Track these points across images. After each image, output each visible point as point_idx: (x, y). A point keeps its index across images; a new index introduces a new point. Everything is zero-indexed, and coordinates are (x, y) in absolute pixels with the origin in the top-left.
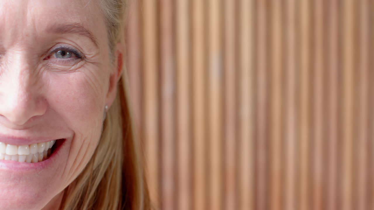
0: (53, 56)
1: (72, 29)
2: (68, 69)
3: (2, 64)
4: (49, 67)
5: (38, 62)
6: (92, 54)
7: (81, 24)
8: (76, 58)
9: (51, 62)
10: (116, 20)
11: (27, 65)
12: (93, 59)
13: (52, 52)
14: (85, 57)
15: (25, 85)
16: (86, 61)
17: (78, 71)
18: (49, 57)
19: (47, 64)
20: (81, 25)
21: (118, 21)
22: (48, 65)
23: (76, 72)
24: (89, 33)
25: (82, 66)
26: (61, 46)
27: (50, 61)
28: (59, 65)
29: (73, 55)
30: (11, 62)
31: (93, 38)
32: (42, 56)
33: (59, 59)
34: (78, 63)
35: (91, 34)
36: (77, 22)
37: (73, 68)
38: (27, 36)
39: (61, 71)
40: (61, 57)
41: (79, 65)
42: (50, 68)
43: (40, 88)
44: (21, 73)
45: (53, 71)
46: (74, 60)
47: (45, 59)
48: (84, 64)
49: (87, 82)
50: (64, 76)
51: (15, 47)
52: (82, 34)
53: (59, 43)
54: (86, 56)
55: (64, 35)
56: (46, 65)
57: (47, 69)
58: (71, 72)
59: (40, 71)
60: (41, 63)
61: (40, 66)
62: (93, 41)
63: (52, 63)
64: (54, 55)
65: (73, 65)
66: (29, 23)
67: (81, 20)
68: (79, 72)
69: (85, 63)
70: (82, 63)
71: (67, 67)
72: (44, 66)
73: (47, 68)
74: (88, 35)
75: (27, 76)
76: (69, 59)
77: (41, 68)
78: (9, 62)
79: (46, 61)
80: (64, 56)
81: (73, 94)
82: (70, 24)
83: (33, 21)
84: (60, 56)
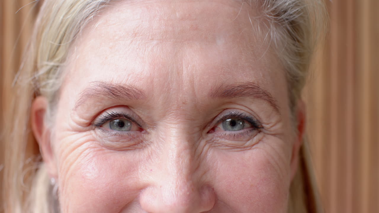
0: (219, 128)
1: (244, 90)
2: (242, 145)
3: (152, 142)
4: (216, 143)
5: (200, 137)
6: (271, 123)
7: (256, 83)
8: (251, 129)
9: (217, 137)
10: (299, 72)
11: (186, 143)
12: (272, 129)
13: (218, 122)
14: (263, 127)
15: (185, 171)
16: (265, 133)
17: (256, 148)
18: (213, 129)
19: (212, 139)
20: (256, 85)
21: (301, 73)
22: (214, 141)
23: (253, 149)
24: (267, 95)
25: (260, 141)
26: (230, 112)
27: (216, 135)
28: (229, 139)
29: (247, 125)
30: (163, 139)
31: (272, 100)
32: (204, 128)
33: (228, 133)
34: (254, 137)
35: (270, 96)
36: (251, 81)
37: (248, 143)
38: (184, 103)
39: (232, 148)
40: (231, 129)
41: (255, 139)
42: (217, 145)
43: (205, 173)
44: (179, 156)
45: (222, 149)
46: (249, 132)
47: (208, 132)
48: (262, 138)
49: (269, 163)
50: (236, 155)
51: (168, 119)
52: (258, 97)
53: (227, 109)
54: (264, 125)
55: (233, 99)
56: (210, 141)
57: (213, 147)
58: (245, 150)
59: (203, 149)
60: (203, 138)
61: (203, 143)
62: (272, 106)
63: (219, 138)
64: (221, 126)
65: (249, 140)
66: (186, 86)
67: (255, 77)
68: (257, 150)
69: (264, 136)
70: (259, 136)
71: (240, 143)
72: (207, 142)
73: (213, 145)
74: (266, 97)
75: (186, 159)
76: (242, 131)
77: (205, 145)
78: (161, 139)
79: (210, 135)
80: (234, 127)
81: (250, 179)
82: (243, 84)
83: (192, 82)
84: (229, 127)
